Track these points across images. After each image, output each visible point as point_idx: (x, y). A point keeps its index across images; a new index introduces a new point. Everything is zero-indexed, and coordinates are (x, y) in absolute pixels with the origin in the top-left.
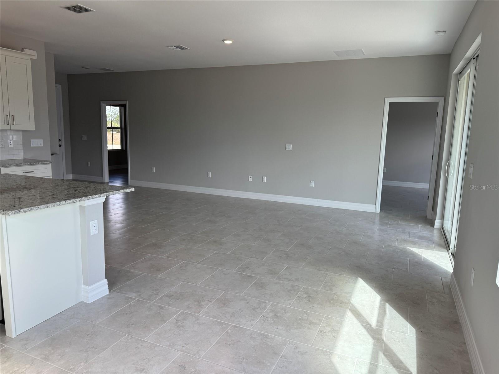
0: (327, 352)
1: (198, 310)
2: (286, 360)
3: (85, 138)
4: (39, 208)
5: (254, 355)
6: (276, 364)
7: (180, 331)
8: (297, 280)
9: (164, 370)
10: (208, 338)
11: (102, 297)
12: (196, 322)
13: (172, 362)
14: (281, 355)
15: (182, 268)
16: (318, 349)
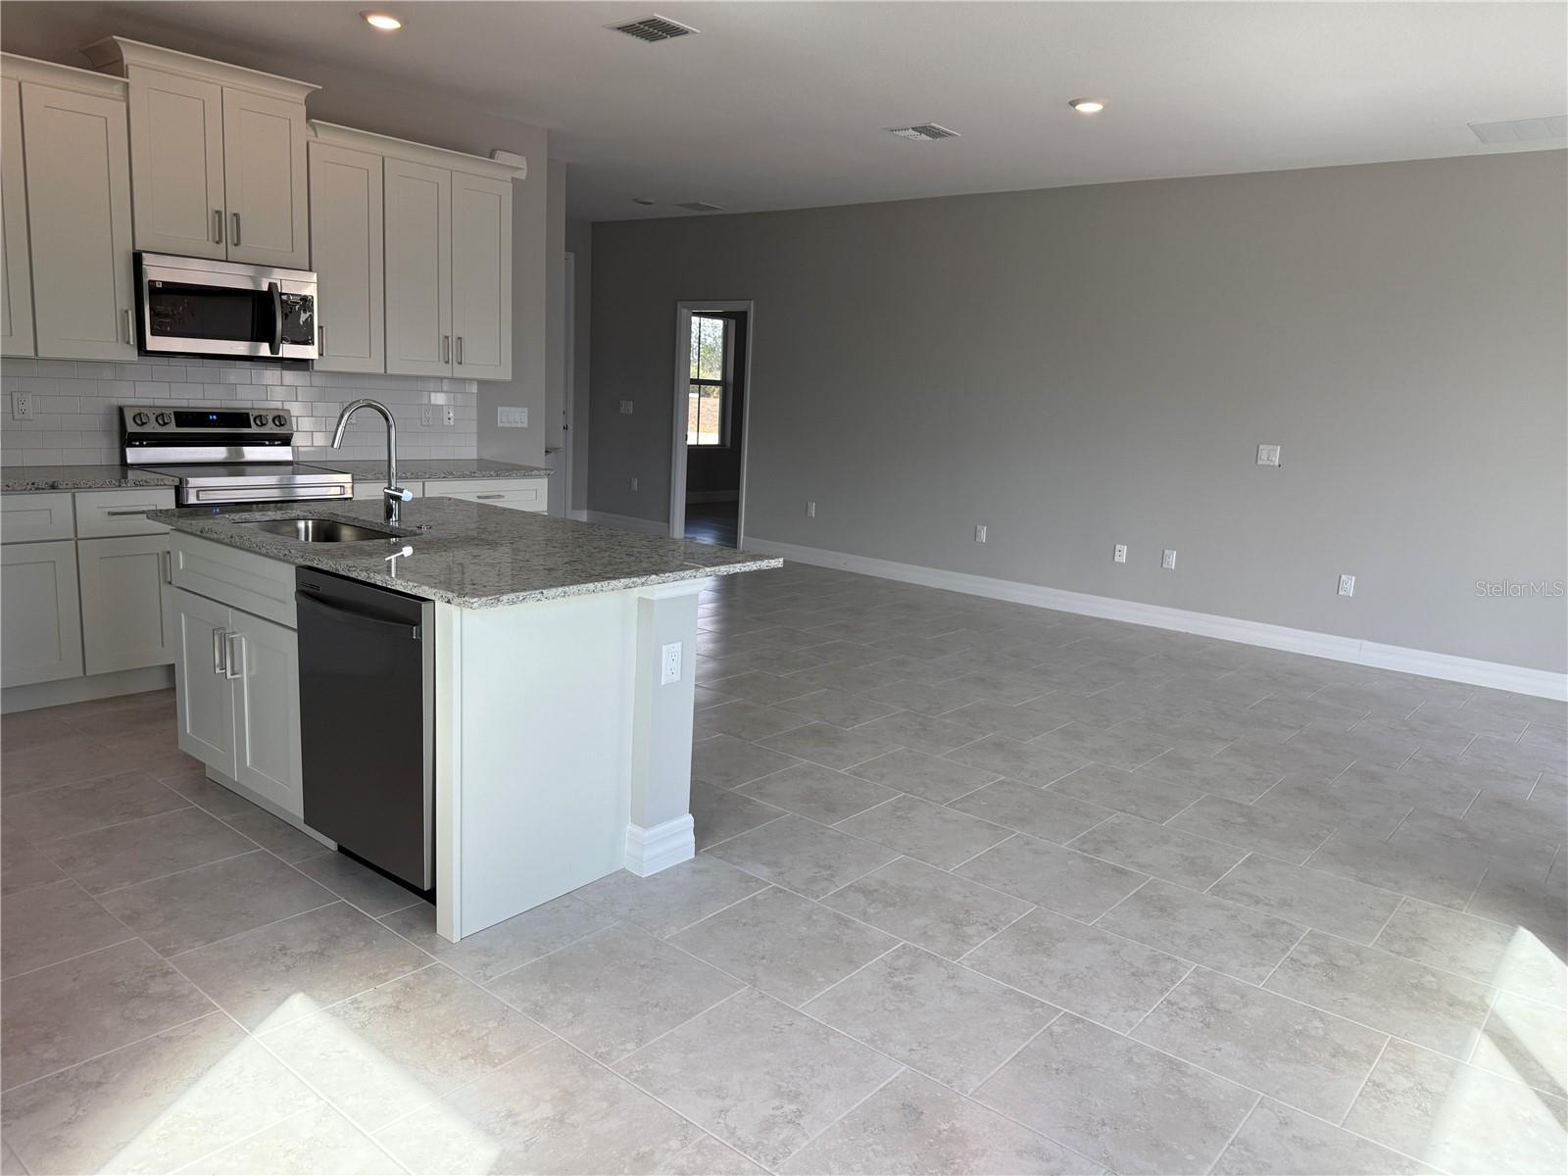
0: (1399, 1158)
1: (956, 948)
2: (1249, 1157)
3: (627, 407)
4: (545, 595)
5: (1138, 1119)
6: (1215, 1161)
7: (901, 1001)
8: (1285, 903)
9: (858, 1108)
10: (988, 1040)
11: (677, 866)
12: (950, 984)
13: (881, 1090)
14: (1233, 1136)
15: (899, 814)
16: (1366, 1144)
